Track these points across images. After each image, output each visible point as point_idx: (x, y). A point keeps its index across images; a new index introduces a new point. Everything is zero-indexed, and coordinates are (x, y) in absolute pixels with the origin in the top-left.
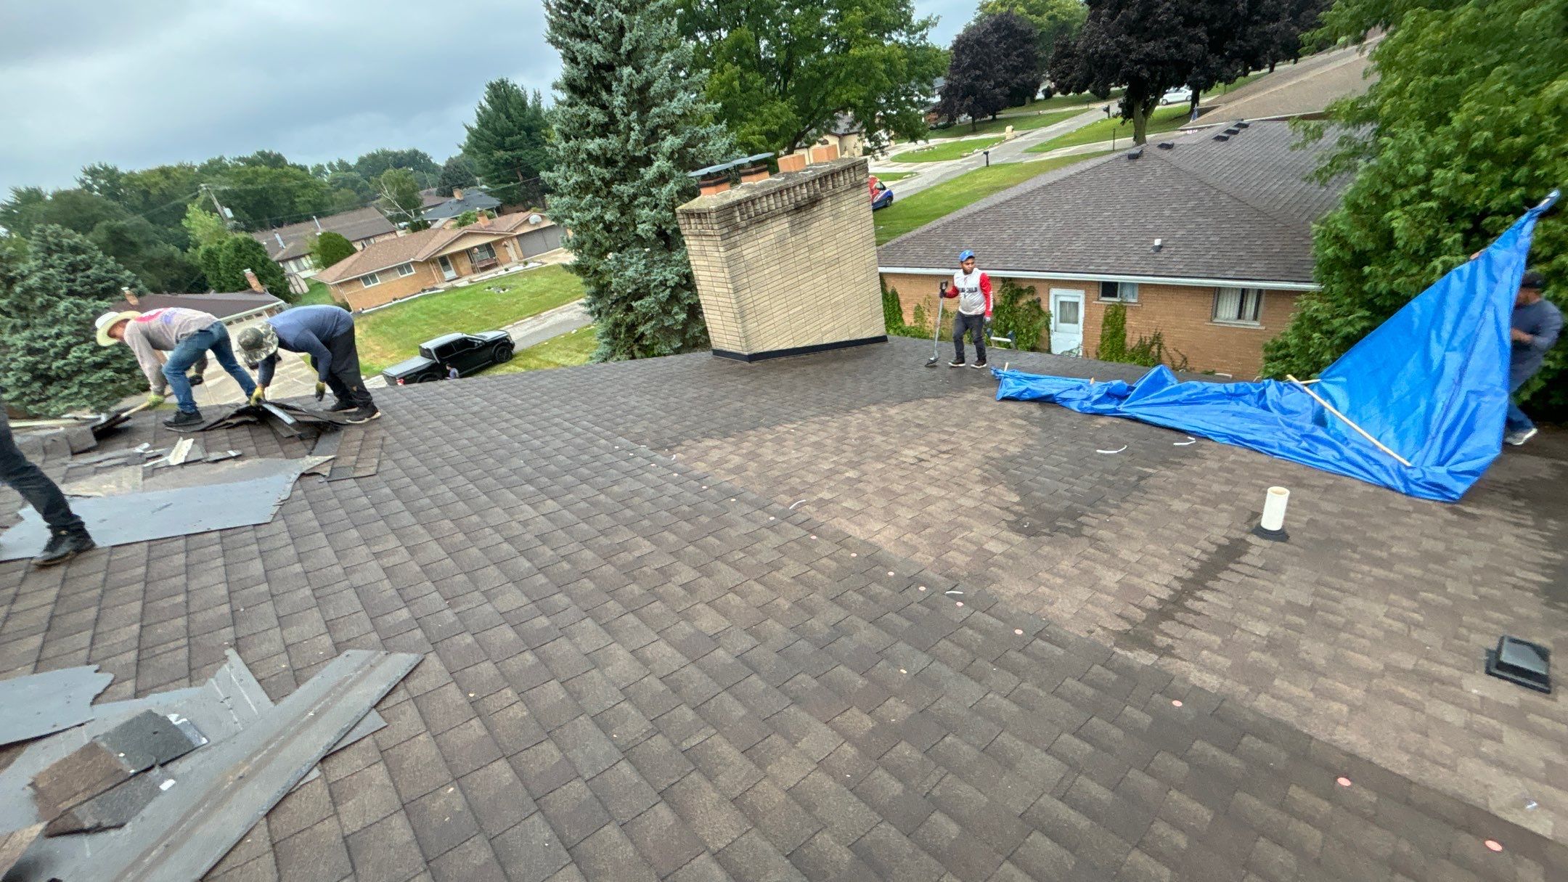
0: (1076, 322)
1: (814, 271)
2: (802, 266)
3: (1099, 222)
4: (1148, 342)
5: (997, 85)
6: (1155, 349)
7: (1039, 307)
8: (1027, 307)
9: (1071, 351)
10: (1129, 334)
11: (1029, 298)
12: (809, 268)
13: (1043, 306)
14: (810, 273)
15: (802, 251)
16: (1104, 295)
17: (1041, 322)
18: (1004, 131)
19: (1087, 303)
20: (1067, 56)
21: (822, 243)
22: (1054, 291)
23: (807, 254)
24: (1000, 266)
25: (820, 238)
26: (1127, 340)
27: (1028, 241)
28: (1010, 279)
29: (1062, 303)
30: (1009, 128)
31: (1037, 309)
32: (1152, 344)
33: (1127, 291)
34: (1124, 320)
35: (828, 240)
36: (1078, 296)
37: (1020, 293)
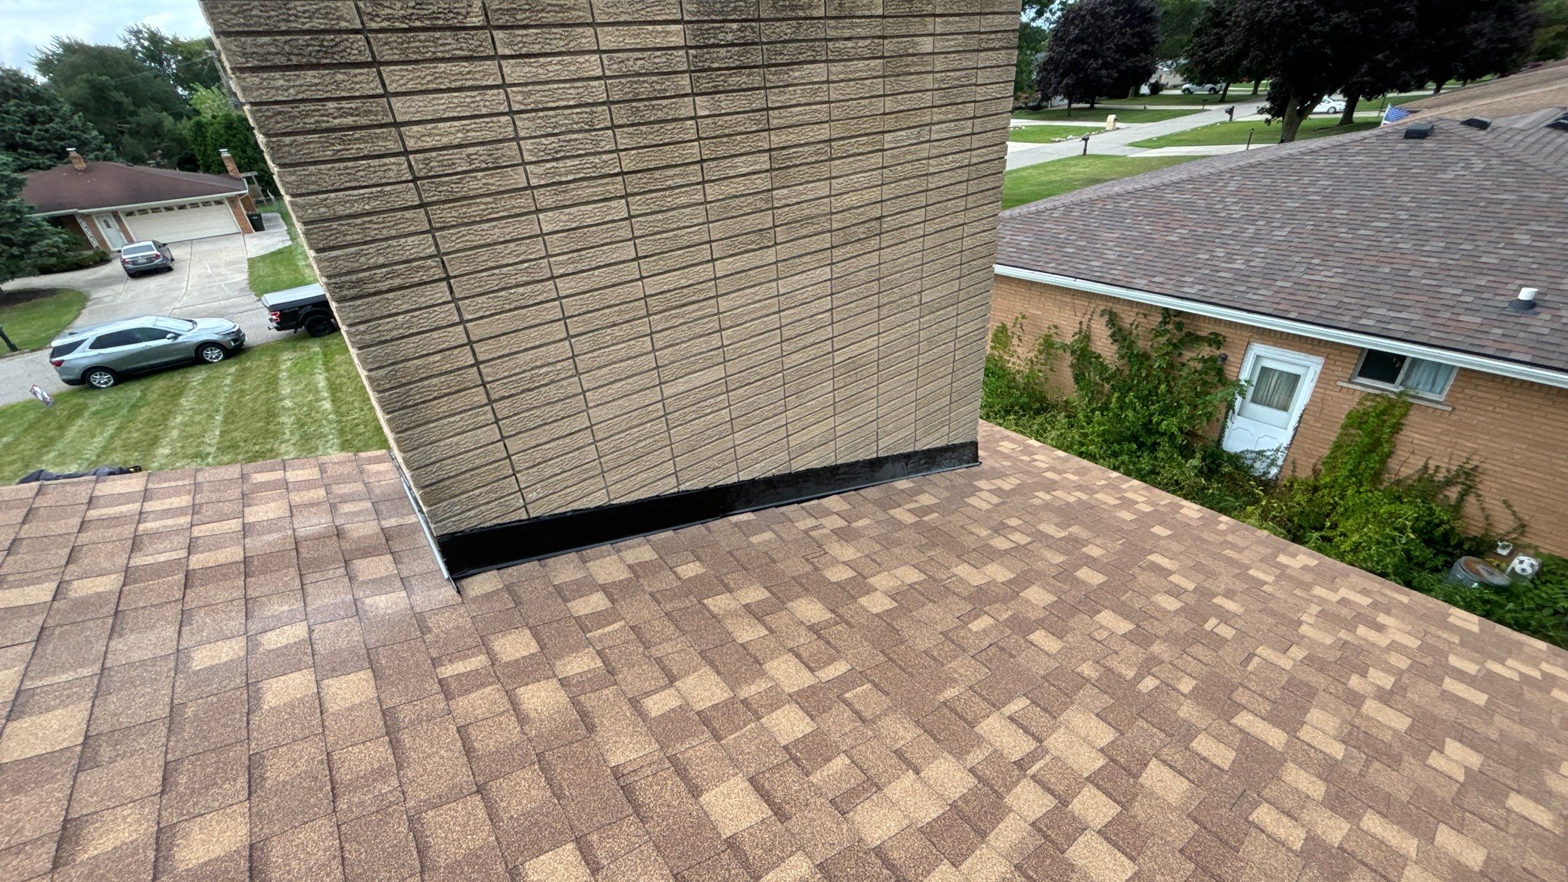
0: (1285, 408)
1: (784, 251)
2: (734, 226)
3: (1366, 237)
4: (1440, 476)
5: (1105, 66)
6: (1453, 493)
7: (1220, 372)
8: (1199, 366)
9: (1261, 453)
10: (1402, 453)
11: (1206, 351)
12: (764, 238)
13: (1230, 371)
14: (770, 255)
15: (742, 165)
16: (1363, 373)
17: (1219, 394)
18: (1104, 120)
19: (1323, 380)
20: (1216, 25)
21: (827, 151)
22: (1258, 349)
23: (762, 183)
24: (1169, 288)
25: (824, 132)
26: (1393, 463)
27: (1220, 252)
28: (1180, 313)
29: (1264, 370)
30: (1111, 117)
31: (1217, 373)
32: (1449, 482)
33: (1420, 376)
34: (1397, 428)
35: (853, 146)
36: (1309, 369)
37: (1192, 339)
